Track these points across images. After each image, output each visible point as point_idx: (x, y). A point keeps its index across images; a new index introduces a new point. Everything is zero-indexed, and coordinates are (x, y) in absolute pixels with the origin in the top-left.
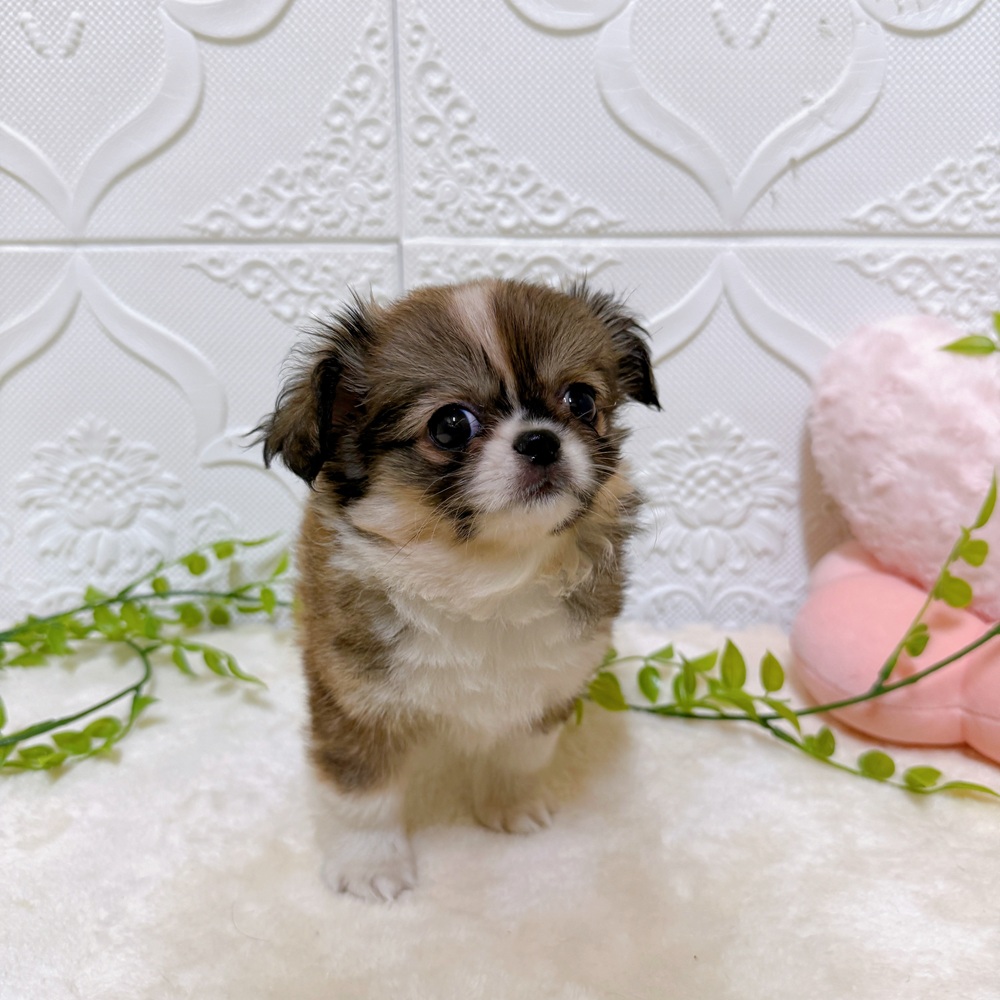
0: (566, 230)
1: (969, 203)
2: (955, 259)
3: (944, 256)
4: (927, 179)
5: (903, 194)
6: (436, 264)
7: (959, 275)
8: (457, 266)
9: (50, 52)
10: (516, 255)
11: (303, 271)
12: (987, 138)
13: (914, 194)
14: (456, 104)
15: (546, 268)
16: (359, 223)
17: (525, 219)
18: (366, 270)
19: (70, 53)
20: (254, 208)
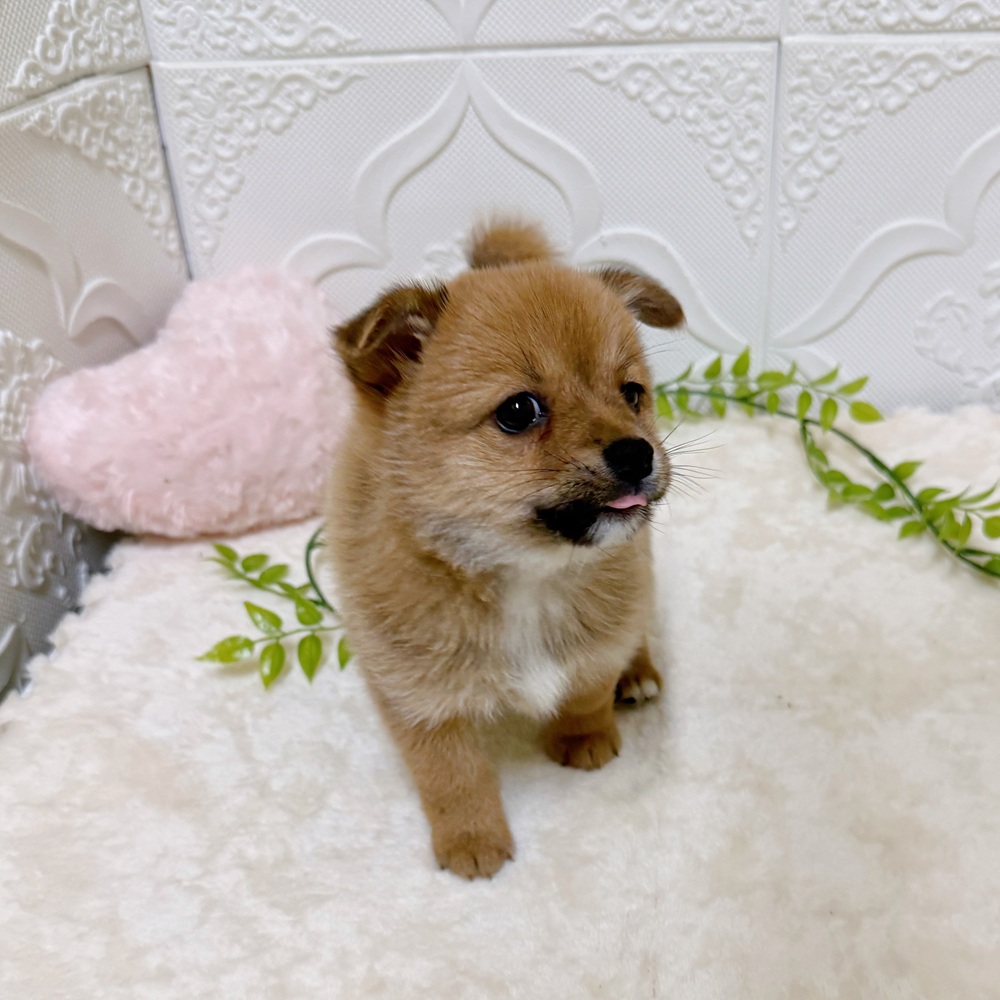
0: (947, 25)
6: (815, 62)
8: (836, 63)
10: (895, 52)
11: (683, 72)
15: (923, 65)
16: (742, 23)
17: (907, 15)
18: (743, 69)
20: (639, 10)
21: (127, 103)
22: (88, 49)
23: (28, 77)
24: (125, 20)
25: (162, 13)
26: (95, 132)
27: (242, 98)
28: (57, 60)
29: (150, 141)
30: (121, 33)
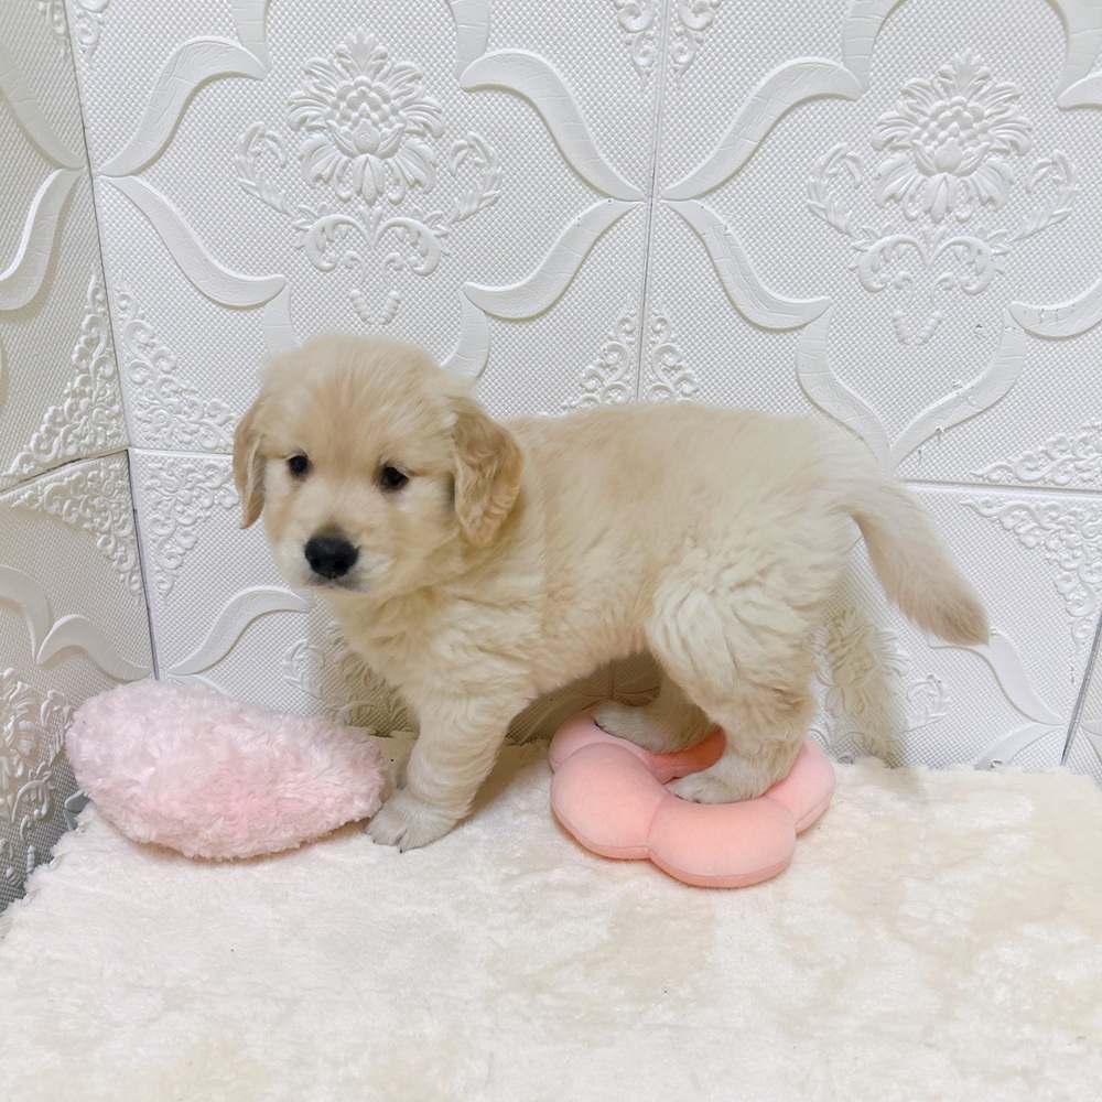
1: (1070, 467)
2: (1053, 508)
3: (1043, 505)
4: (1041, 448)
5: (1021, 457)
7: (1053, 519)
9: (371, 319)
12: (1093, 418)
13: (1029, 458)
14: (685, 379)
19: (388, 321)
21: (105, 480)
22: (76, 440)
23: (22, 466)
24: (110, 418)
25: (141, 413)
26: (76, 503)
27: (200, 481)
28: (48, 451)
29: (123, 507)
30: (106, 427)
